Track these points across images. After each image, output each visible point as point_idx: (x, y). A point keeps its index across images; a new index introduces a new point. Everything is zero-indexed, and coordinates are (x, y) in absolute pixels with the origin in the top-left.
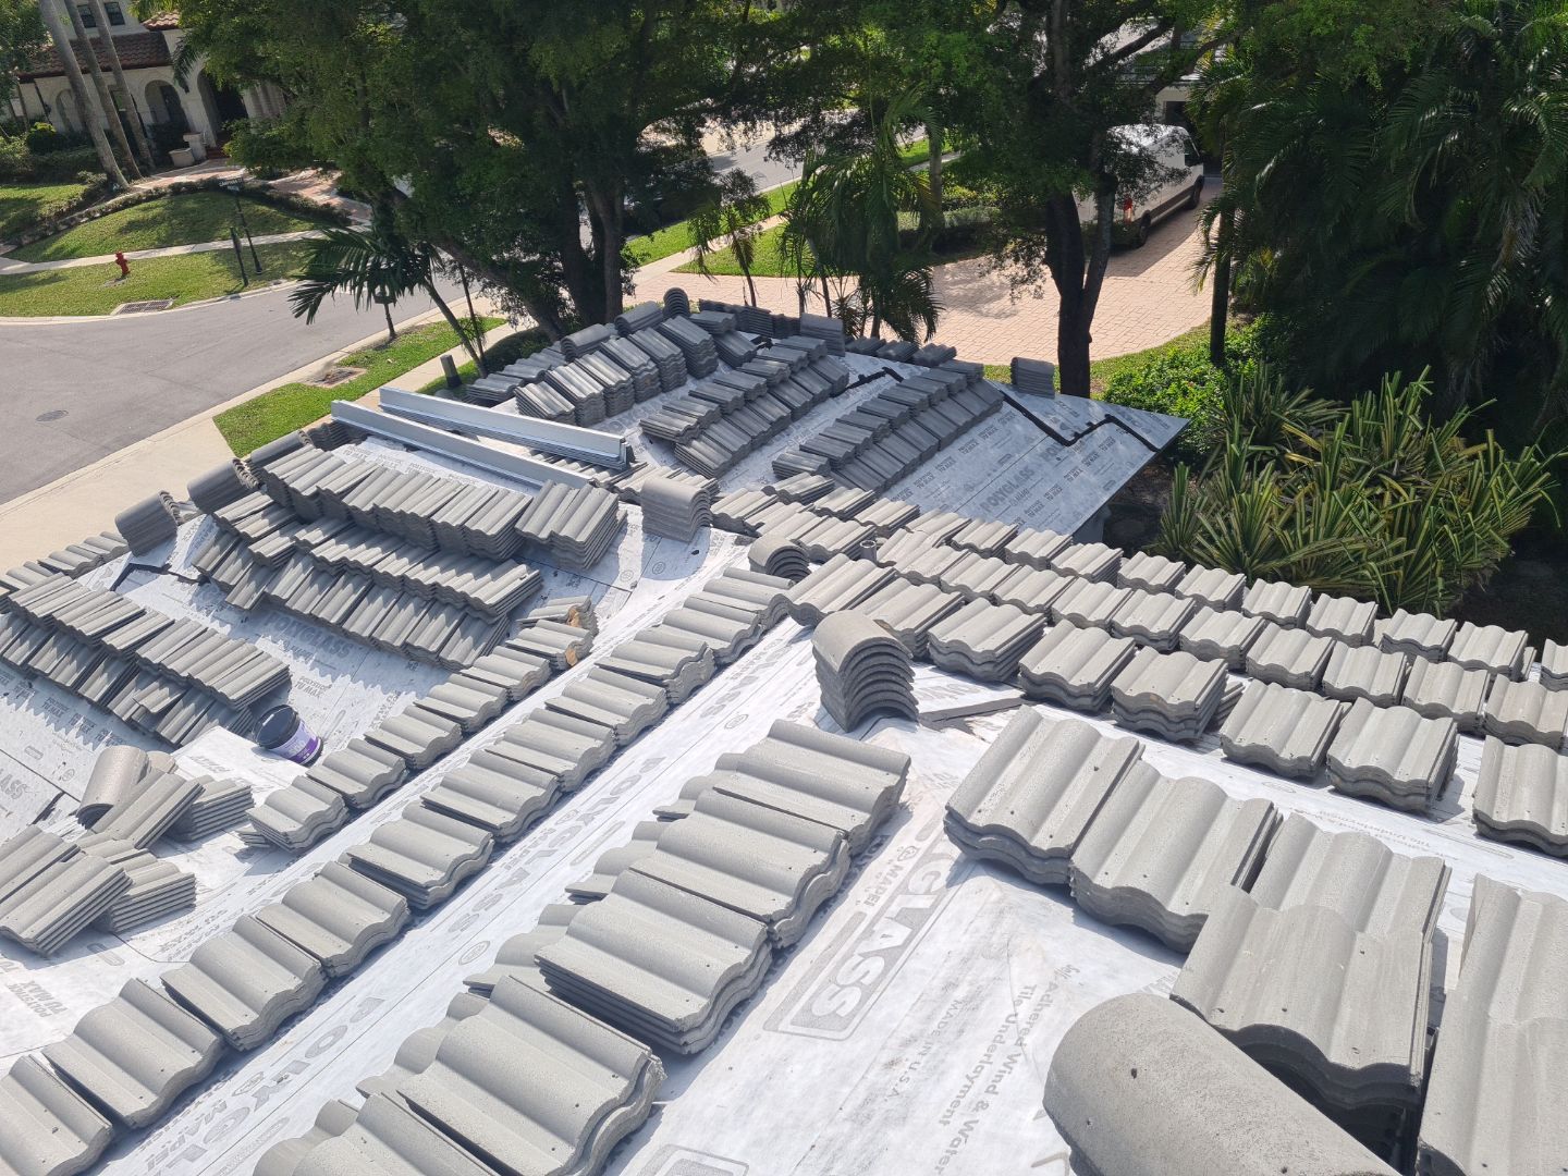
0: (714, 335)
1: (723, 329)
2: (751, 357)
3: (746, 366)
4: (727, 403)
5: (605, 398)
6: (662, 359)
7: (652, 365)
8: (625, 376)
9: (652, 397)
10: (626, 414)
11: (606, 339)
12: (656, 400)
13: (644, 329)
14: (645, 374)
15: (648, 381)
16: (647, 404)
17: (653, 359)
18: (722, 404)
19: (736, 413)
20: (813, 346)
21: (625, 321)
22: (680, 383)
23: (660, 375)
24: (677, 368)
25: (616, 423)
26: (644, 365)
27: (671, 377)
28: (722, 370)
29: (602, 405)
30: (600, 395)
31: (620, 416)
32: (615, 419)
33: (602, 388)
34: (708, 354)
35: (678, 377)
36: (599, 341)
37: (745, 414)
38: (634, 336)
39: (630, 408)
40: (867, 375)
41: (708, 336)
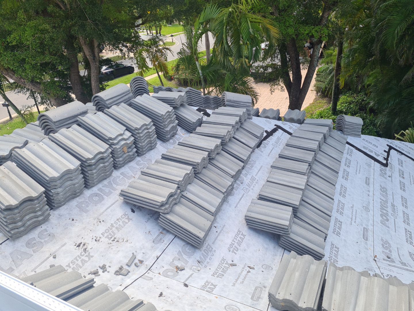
0: (175, 108)
1: (179, 103)
2: (200, 123)
3: (199, 130)
4: (198, 164)
5: (83, 172)
6: (137, 129)
7: (128, 134)
8: (102, 147)
9: (130, 161)
10: (105, 182)
11: (85, 113)
12: (132, 164)
13: (118, 104)
14: (123, 142)
15: (125, 149)
16: (125, 169)
17: (128, 129)
18: (194, 166)
19: (204, 170)
20: (241, 114)
21: (102, 99)
22: (152, 147)
23: (135, 143)
24: (148, 135)
25: (96, 195)
26: (121, 135)
27: (143, 144)
28: (182, 135)
29: (79, 179)
30: (76, 170)
31: (100, 186)
32: (95, 190)
33: (79, 163)
34: (171, 122)
35: (150, 142)
36: (76, 116)
37: (210, 170)
38: (110, 110)
39: (110, 175)
40: (269, 130)
41: (170, 109)
